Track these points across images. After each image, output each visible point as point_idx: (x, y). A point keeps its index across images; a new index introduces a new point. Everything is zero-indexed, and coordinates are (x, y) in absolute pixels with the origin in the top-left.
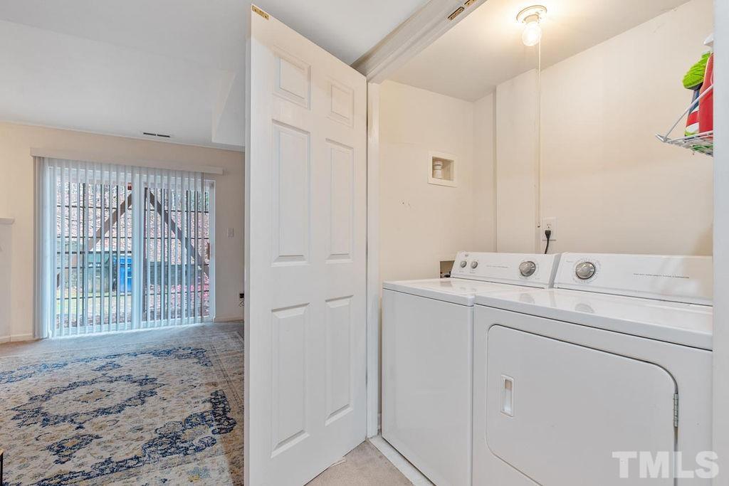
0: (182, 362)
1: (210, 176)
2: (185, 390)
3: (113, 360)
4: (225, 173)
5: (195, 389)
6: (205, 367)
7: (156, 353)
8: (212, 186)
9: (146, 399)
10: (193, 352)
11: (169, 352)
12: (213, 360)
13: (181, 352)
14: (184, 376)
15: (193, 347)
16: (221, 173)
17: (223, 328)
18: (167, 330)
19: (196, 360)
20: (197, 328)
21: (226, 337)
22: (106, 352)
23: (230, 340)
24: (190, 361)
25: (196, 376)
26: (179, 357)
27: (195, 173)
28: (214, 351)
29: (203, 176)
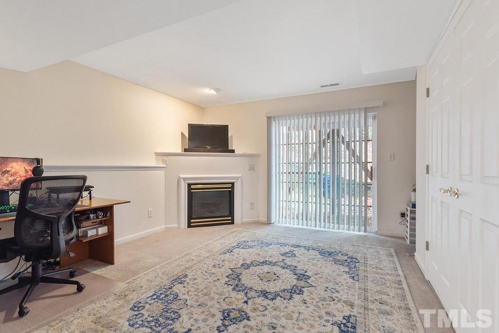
0: (336, 267)
1: (373, 109)
2: (324, 300)
3: (294, 249)
4: (385, 104)
5: (332, 303)
6: (351, 280)
7: (322, 253)
8: (374, 117)
9: (295, 296)
10: (349, 260)
11: (330, 254)
12: (361, 274)
13: (340, 257)
14: (330, 284)
15: (350, 254)
16: (382, 105)
17: (382, 243)
18: (338, 233)
19: (347, 270)
20: (360, 236)
21: (382, 252)
22: (294, 241)
23: (384, 257)
24: (342, 268)
25: (340, 287)
26: (336, 261)
27: (360, 109)
28: (366, 265)
29: (366, 110)
